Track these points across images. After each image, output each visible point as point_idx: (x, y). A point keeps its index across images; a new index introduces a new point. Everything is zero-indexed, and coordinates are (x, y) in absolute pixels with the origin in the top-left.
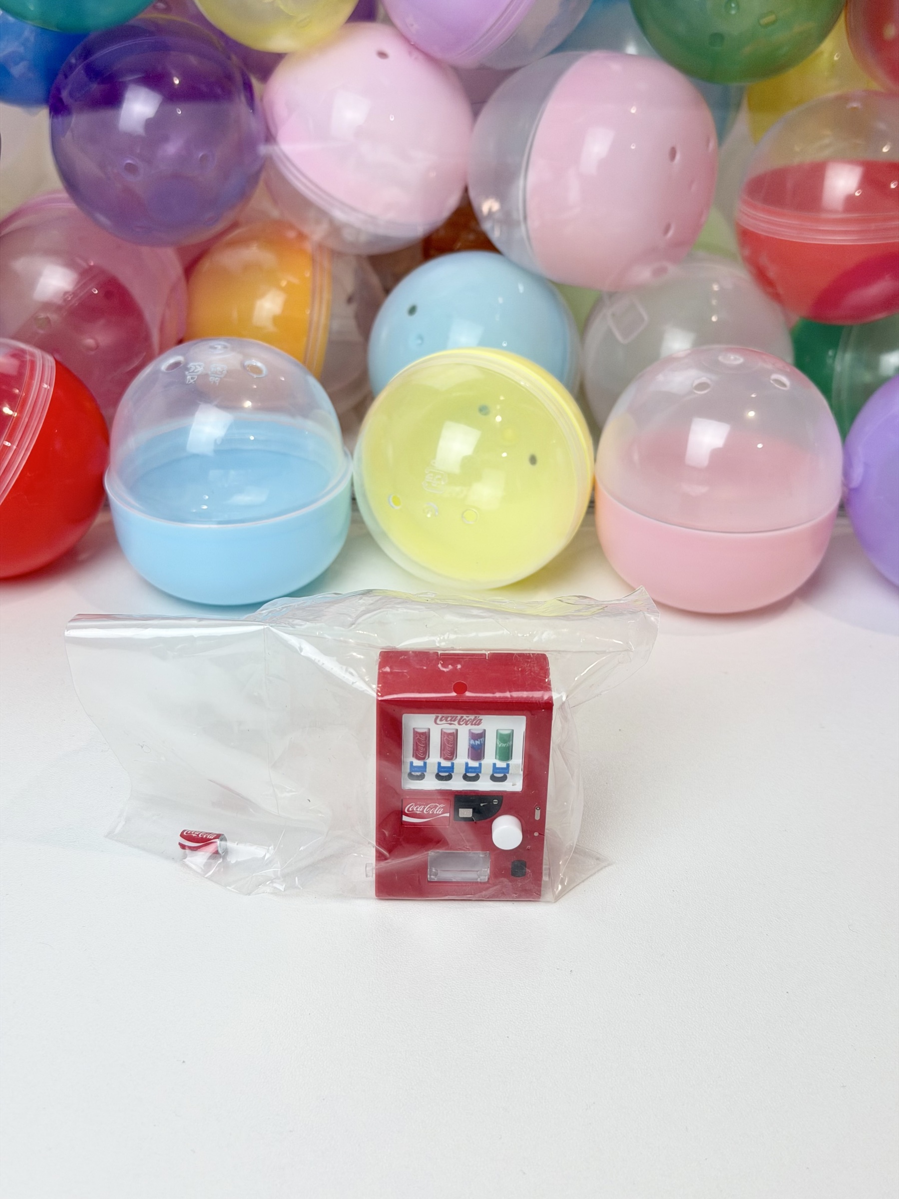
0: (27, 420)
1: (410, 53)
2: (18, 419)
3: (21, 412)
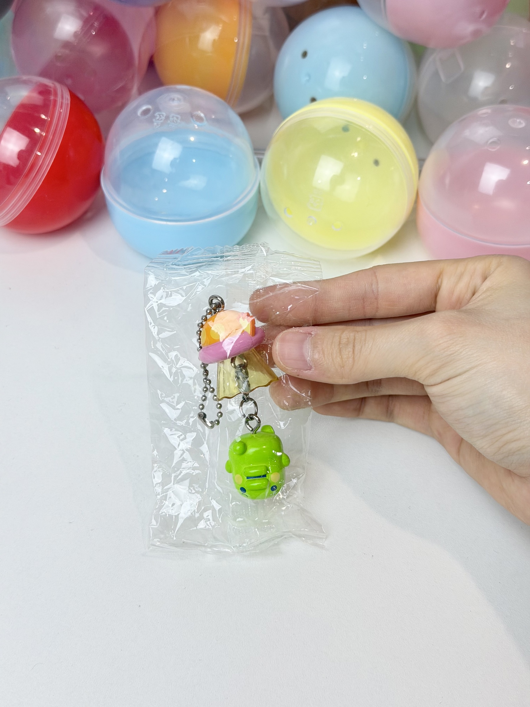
0: (51, 137)
2: (46, 137)
3: (47, 132)
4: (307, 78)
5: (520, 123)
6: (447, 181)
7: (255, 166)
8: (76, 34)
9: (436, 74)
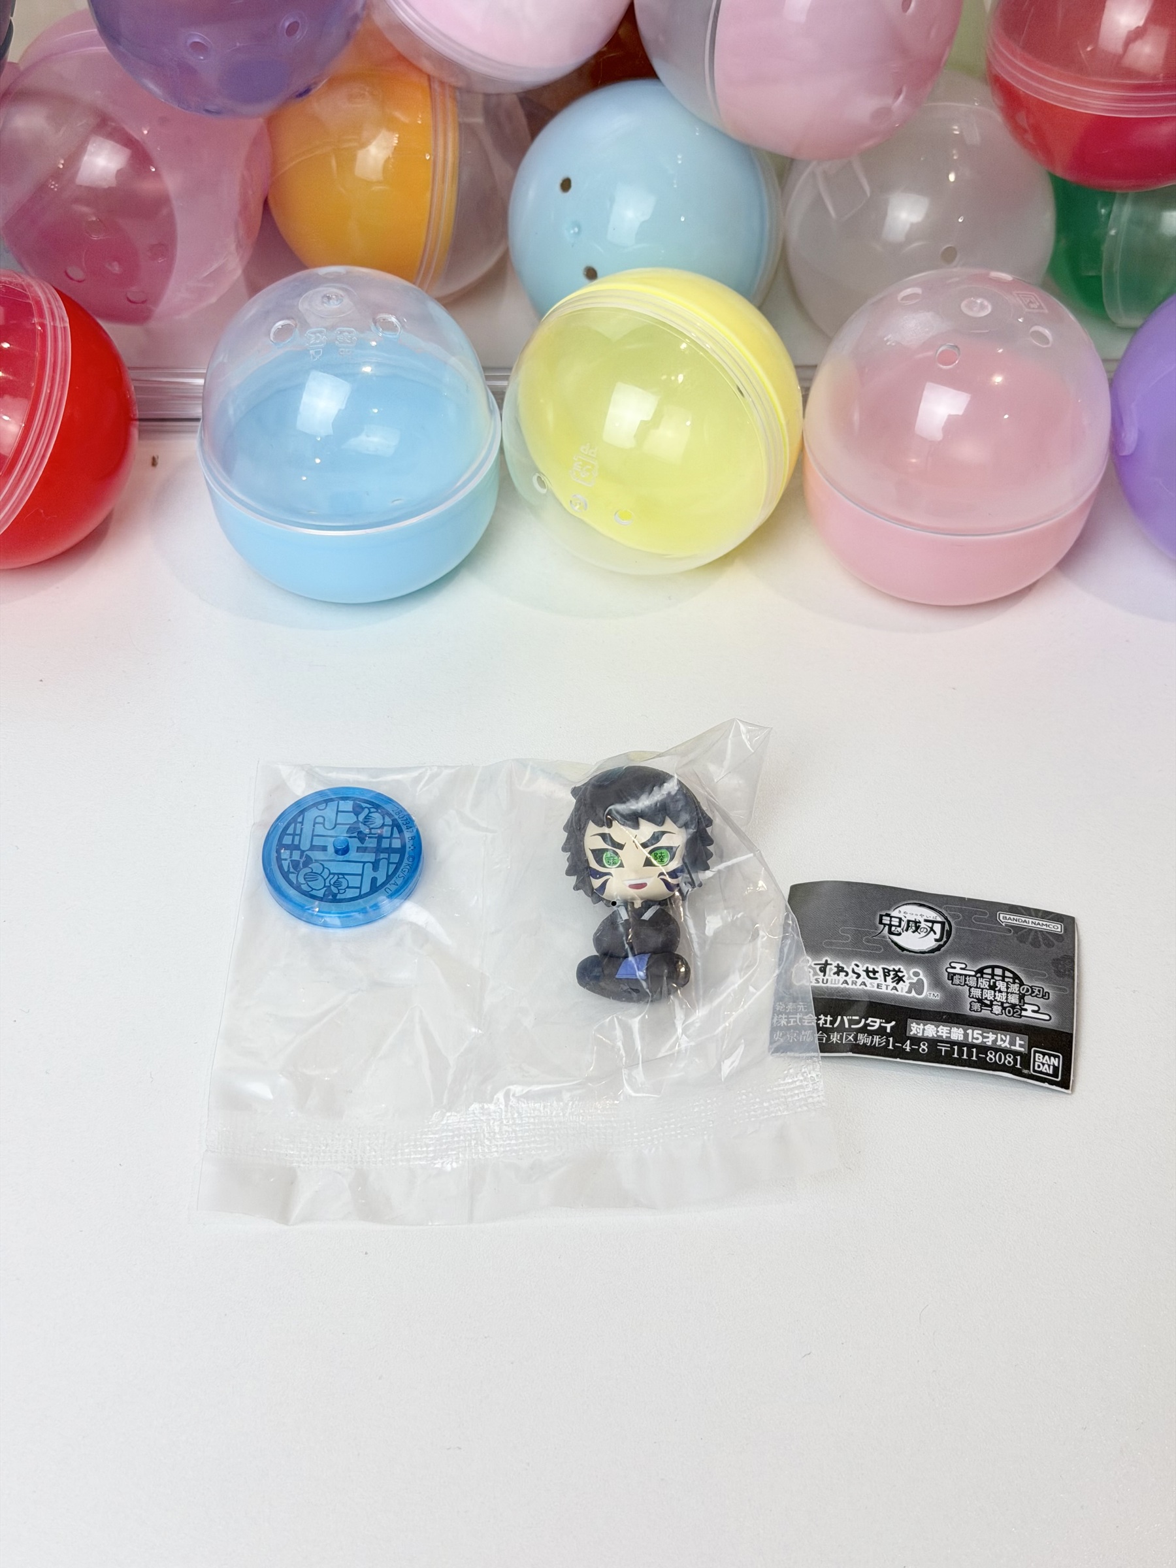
4: (575, 230)
5: (982, 307)
6: (856, 417)
7: (491, 412)
8: (120, 173)
9: (818, 202)
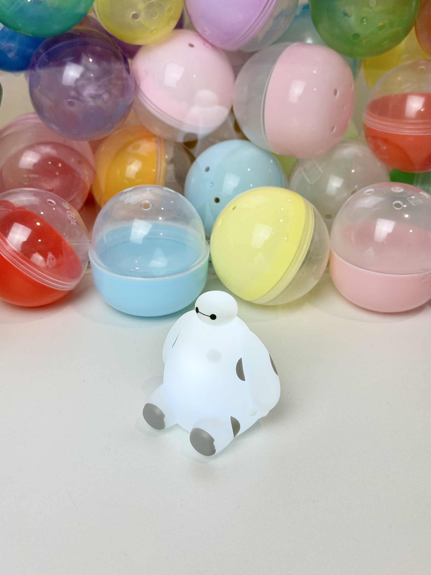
1: (205, 45)
4: (211, 185)
9: (303, 179)
